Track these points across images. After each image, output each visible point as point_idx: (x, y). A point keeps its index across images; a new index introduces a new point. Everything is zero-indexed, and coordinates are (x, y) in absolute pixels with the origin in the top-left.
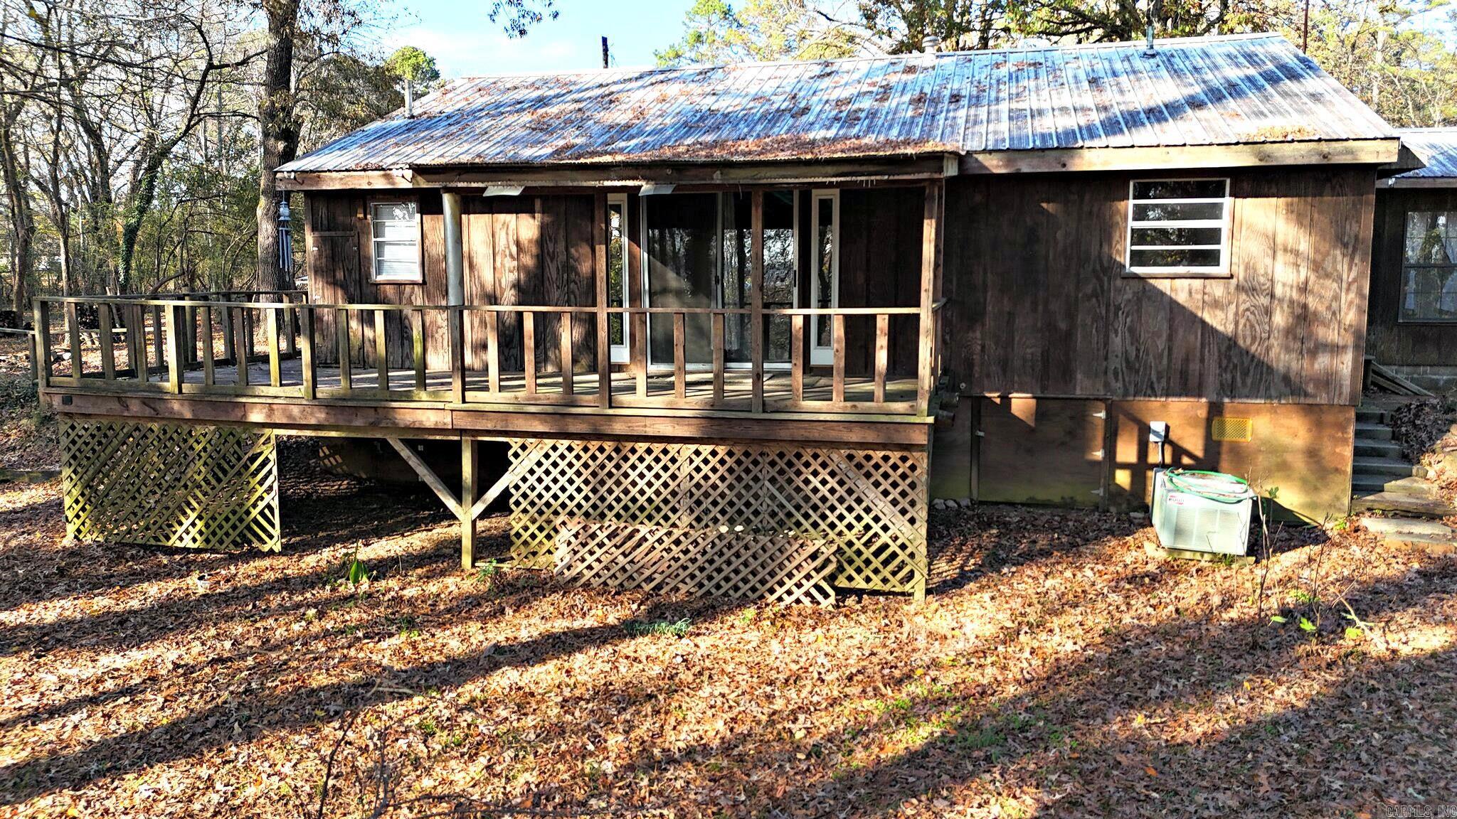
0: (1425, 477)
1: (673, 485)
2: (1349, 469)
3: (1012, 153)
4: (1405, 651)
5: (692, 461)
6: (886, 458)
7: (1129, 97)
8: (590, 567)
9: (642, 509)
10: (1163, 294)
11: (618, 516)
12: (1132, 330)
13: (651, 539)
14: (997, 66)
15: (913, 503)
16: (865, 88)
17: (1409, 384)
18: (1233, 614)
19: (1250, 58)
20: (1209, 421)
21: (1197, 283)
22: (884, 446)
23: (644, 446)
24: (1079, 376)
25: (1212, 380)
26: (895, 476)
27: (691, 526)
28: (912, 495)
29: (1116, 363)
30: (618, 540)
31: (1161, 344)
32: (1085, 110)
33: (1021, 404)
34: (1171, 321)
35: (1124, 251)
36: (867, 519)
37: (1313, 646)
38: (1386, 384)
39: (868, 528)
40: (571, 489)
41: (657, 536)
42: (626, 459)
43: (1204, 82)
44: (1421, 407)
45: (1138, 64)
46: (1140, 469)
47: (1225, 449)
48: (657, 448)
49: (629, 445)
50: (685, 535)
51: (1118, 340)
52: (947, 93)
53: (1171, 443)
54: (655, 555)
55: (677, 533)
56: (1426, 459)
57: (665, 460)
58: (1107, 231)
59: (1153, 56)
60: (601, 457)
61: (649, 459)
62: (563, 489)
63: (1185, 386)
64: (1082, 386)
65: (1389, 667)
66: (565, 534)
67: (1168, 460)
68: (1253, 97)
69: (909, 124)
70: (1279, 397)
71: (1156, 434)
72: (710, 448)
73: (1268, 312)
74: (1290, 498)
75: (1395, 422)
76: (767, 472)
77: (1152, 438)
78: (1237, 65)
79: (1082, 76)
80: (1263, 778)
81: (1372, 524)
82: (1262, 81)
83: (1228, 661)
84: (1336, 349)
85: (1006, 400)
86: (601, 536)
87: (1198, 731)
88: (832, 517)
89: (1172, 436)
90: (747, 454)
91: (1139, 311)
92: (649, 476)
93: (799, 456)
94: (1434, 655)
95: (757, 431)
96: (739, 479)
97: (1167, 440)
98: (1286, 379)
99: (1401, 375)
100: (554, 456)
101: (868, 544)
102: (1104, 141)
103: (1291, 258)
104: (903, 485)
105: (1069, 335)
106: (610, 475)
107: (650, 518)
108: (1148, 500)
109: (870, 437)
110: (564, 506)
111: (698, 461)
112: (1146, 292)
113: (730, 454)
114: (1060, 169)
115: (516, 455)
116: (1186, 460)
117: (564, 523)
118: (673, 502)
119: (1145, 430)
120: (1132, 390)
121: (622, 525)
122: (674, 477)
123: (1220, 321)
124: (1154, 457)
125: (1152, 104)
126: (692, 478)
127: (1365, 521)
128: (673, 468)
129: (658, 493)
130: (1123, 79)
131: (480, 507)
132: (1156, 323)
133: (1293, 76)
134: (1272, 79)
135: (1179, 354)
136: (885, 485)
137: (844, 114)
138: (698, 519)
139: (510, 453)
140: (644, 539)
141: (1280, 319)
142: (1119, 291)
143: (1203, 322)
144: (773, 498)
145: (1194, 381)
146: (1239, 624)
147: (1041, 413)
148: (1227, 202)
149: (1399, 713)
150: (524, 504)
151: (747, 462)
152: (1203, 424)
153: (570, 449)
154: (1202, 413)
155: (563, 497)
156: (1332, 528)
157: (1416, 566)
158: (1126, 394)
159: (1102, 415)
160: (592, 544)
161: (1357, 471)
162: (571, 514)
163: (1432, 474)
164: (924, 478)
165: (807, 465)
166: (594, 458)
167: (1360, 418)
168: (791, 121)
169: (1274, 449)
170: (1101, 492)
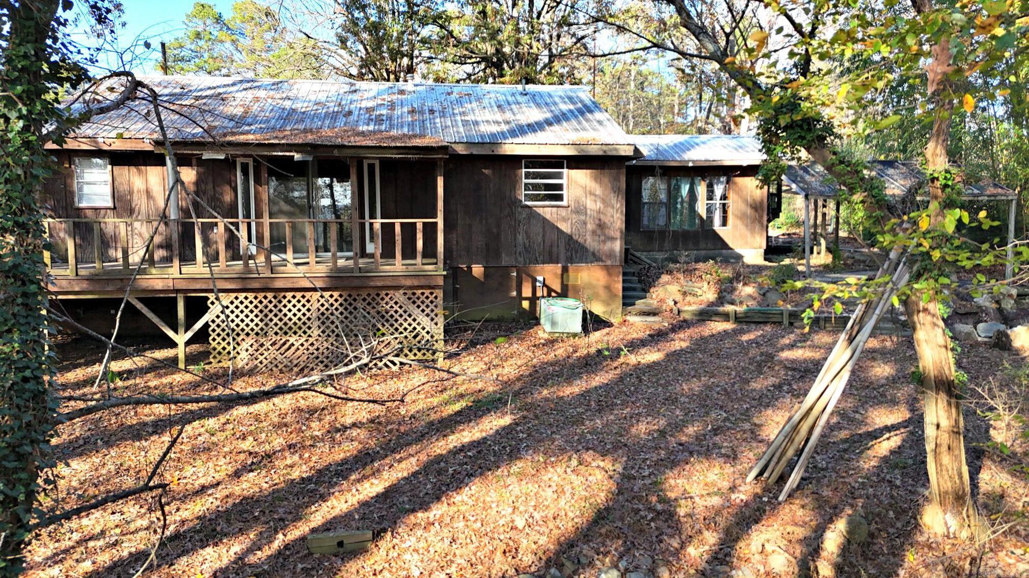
0: (652, 298)
1: (308, 314)
2: (621, 294)
3: (469, 144)
4: (643, 361)
5: (319, 301)
6: (423, 294)
7: (518, 117)
8: (261, 363)
9: (290, 328)
10: (539, 215)
11: (276, 334)
12: (526, 233)
13: (297, 344)
14: (449, 94)
15: (436, 315)
16: (380, 102)
17: (646, 260)
18: (578, 354)
19: (570, 99)
20: (562, 275)
21: (555, 209)
22: (421, 287)
23: (291, 294)
24: (503, 255)
25: (562, 256)
26: (428, 302)
27: (319, 336)
28: (436, 311)
29: (520, 249)
30: (277, 347)
31: (540, 239)
32: (498, 123)
33: (478, 270)
34: (544, 228)
35: (522, 194)
36: (414, 325)
37: (609, 362)
38: (636, 260)
39: (415, 328)
40: (247, 321)
41: (300, 342)
42: (280, 302)
43: (552, 111)
44: (649, 268)
45: (520, 99)
46: (534, 300)
47: (570, 288)
48: (299, 295)
49: (282, 294)
50: (317, 340)
51: (520, 237)
52: (426, 108)
53: (547, 286)
54: (299, 353)
55: (311, 340)
56: (652, 290)
57: (303, 301)
58: (514, 183)
59: (526, 95)
60: (265, 302)
61: (294, 301)
62: (242, 321)
63: (551, 259)
64: (505, 260)
65: (637, 366)
66: (245, 345)
67: (545, 294)
68: (574, 122)
69: (411, 125)
70: (591, 262)
71: (540, 282)
72: (329, 293)
73: (585, 223)
74: (598, 309)
75: (639, 275)
76: (360, 305)
77: (538, 284)
78: (565, 103)
79: (493, 104)
80: (593, 403)
81: (631, 319)
82: (576, 113)
83: (577, 370)
84: (613, 239)
85: (470, 268)
86: (268, 345)
87: (568, 393)
88: (396, 325)
89: (546, 282)
90: (350, 296)
91: (529, 223)
92: (294, 310)
93: (378, 295)
94: (654, 362)
95: (357, 283)
96: (346, 309)
97: (544, 285)
98: (594, 254)
99: (643, 256)
100: (237, 302)
101: (415, 337)
102: (510, 140)
103: (593, 198)
104: (432, 306)
105: (498, 235)
106: (271, 311)
107: (295, 333)
108: (538, 315)
109: (416, 283)
110: (243, 330)
111: (322, 301)
112: (531, 213)
113: (341, 296)
114: (491, 153)
115: (213, 303)
116: (553, 294)
117: (243, 340)
118: (309, 324)
119: (534, 281)
120: (528, 261)
121: (279, 338)
122: (309, 310)
123: (565, 227)
124: (539, 293)
125: (529, 122)
126: (319, 310)
127: (628, 318)
128: (308, 305)
129: (299, 319)
130: (513, 106)
131: (190, 334)
132: (536, 229)
133: (591, 111)
134: (582, 113)
135: (548, 243)
136: (423, 307)
137: (373, 117)
138: (323, 332)
139: (209, 302)
140: (293, 345)
141: (590, 227)
142: (520, 213)
143: (557, 228)
144: (364, 317)
145: (554, 256)
146: (579, 358)
147: (486, 274)
148: (565, 171)
149: (640, 381)
150: (218, 330)
151: (350, 300)
152: (560, 276)
153: (246, 298)
154: (559, 271)
155: (242, 325)
156: (615, 320)
157: (648, 333)
158: (525, 264)
159: (515, 274)
160: (261, 350)
161: (624, 297)
162: (248, 334)
163: (654, 296)
164: (441, 302)
165: (383, 299)
166: (261, 302)
167: (624, 274)
168: (344, 119)
169: (590, 286)
170: (516, 312)
